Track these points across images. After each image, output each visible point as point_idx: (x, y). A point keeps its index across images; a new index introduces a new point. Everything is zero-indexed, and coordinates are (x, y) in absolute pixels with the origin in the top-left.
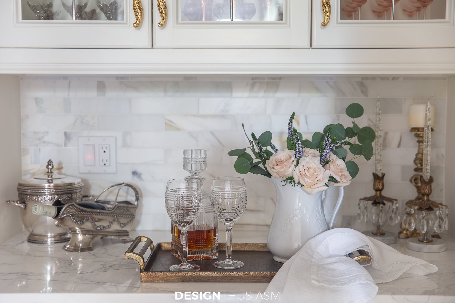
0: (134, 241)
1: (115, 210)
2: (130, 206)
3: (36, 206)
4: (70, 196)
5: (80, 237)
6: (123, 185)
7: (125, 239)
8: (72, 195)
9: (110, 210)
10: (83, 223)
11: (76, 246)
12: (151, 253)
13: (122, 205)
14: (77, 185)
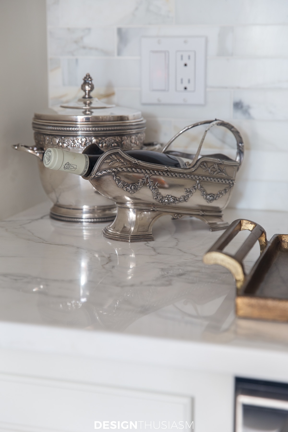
0: (227, 228)
1: (198, 167)
2: (226, 162)
3: (50, 151)
4: (118, 139)
5: (132, 216)
6: (215, 123)
7: (215, 223)
8: (121, 139)
9: (188, 167)
10: (136, 189)
11: (125, 230)
12: (261, 254)
13: (212, 159)
14: (132, 121)
